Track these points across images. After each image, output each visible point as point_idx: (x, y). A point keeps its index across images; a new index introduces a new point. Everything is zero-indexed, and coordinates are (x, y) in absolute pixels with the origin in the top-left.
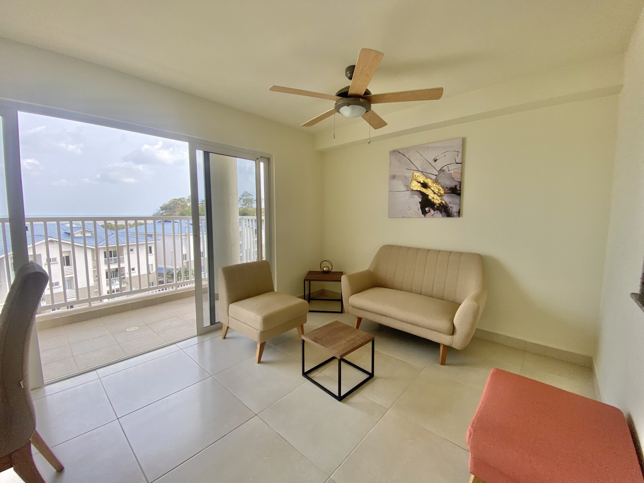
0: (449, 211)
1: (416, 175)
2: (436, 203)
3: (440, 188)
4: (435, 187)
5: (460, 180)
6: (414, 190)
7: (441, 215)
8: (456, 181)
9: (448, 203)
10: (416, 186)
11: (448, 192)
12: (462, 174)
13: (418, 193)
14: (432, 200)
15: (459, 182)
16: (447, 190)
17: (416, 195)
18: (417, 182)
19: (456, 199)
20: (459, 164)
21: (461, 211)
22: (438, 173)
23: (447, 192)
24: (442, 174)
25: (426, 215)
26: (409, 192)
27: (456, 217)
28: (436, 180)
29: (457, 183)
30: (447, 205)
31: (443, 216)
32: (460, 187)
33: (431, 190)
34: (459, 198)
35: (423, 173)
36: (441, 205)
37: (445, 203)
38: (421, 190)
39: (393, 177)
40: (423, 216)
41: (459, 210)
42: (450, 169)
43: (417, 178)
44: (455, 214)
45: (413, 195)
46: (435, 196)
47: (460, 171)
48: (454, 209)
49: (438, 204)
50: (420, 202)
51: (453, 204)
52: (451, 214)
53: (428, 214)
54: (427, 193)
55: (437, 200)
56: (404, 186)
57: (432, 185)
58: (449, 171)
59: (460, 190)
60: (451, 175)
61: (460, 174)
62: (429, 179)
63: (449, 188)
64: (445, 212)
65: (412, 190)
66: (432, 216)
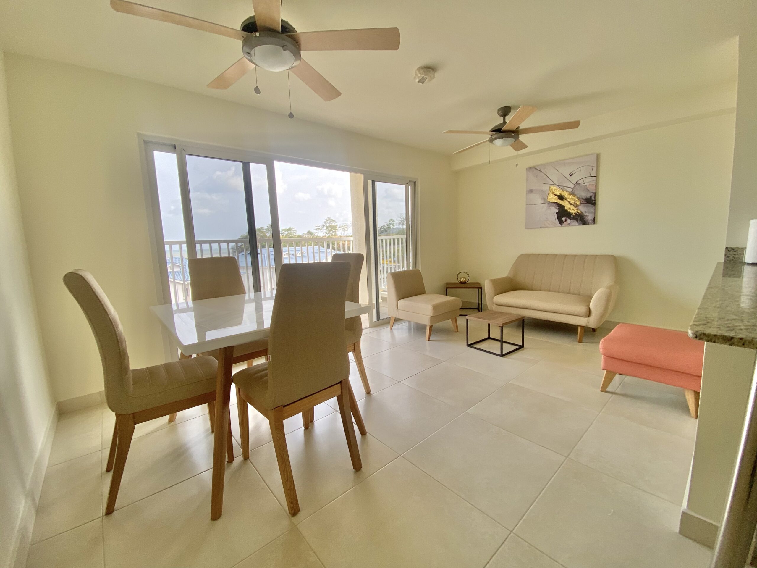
0: (584, 219)
1: (553, 188)
2: (572, 213)
3: (576, 199)
4: (571, 199)
5: (595, 192)
6: (551, 202)
7: (577, 224)
8: (591, 192)
9: (583, 212)
10: (553, 199)
11: (584, 202)
12: (596, 186)
13: (555, 205)
14: (569, 210)
15: (594, 193)
16: (583, 200)
17: (552, 206)
18: (554, 194)
19: (591, 208)
20: (593, 177)
21: (596, 219)
22: (574, 186)
23: (582, 202)
24: (577, 187)
25: (563, 224)
26: (546, 204)
27: (591, 224)
28: (572, 192)
29: (592, 194)
30: (583, 214)
31: (579, 224)
32: (595, 197)
33: (568, 201)
34: (594, 208)
35: (560, 186)
36: (577, 215)
37: (581, 212)
38: (558, 202)
39: (531, 191)
40: (560, 225)
41: (594, 218)
42: (585, 182)
43: (553, 192)
44: (591, 222)
45: (550, 207)
46: (572, 207)
47: (594, 183)
48: (590, 217)
49: (574, 213)
50: (557, 213)
51: (589, 213)
52: (587, 222)
53: (564, 223)
54: (563, 205)
55: (573, 210)
56: (541, 199)
57: (569, 197)
58: (584, 184)
59: (595, 200)
60: (586, 188)
61: (595, 186)
62: (565, 192)
63: (584, 198)
64: (580, 220)
65: (549, 203)
66: (568, 225)
